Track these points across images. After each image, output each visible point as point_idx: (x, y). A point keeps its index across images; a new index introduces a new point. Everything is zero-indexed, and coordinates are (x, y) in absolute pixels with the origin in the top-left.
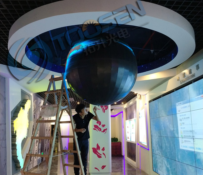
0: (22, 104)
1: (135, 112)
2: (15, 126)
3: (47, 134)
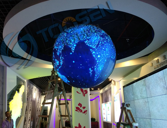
0: (17, 89)
1: (110, 96)
2: (10, 106)
3: (38, 114)
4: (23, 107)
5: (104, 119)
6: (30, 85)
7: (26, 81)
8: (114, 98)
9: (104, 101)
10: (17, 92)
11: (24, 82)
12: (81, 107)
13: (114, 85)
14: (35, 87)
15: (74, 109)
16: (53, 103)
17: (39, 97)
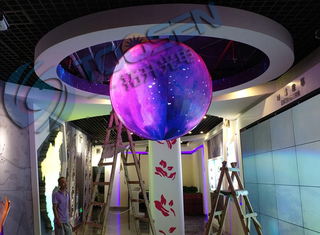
0: (51, 139)
1: (221, 146)
3: (88, 181)
6: (71, 130)
7: (64, 124)
8: (227, 150)
9: (212, 156)
10: (51, 144)
12: (165, 166)
13: (227, 126)
14: (79, 133)
15: (152, 170)
16: (115, 164)
17: (88, 150)
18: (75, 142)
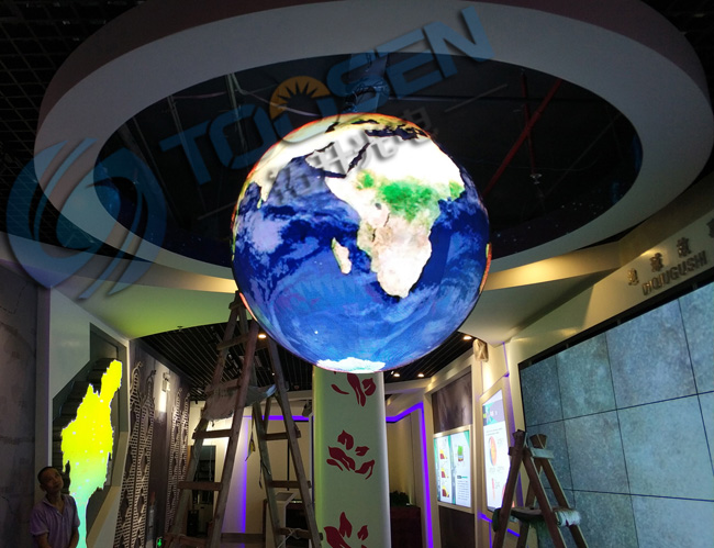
0: (92, 376)
1: (465, 403)
2: (64, 447)
3: (176, 477)
4: (115, 448)
5: (444, 494)
6: (144, 361)
7: (126, 344)
8: (484, 412)
9: (442, 425)
10: (91, 387)
11: (120, 348)
12: (349, 446)
13: (482, 357)
14: (163, 370)
15: (321, 455)
16: (238, 433)
17: (182, 408)
18: (152, 388)
